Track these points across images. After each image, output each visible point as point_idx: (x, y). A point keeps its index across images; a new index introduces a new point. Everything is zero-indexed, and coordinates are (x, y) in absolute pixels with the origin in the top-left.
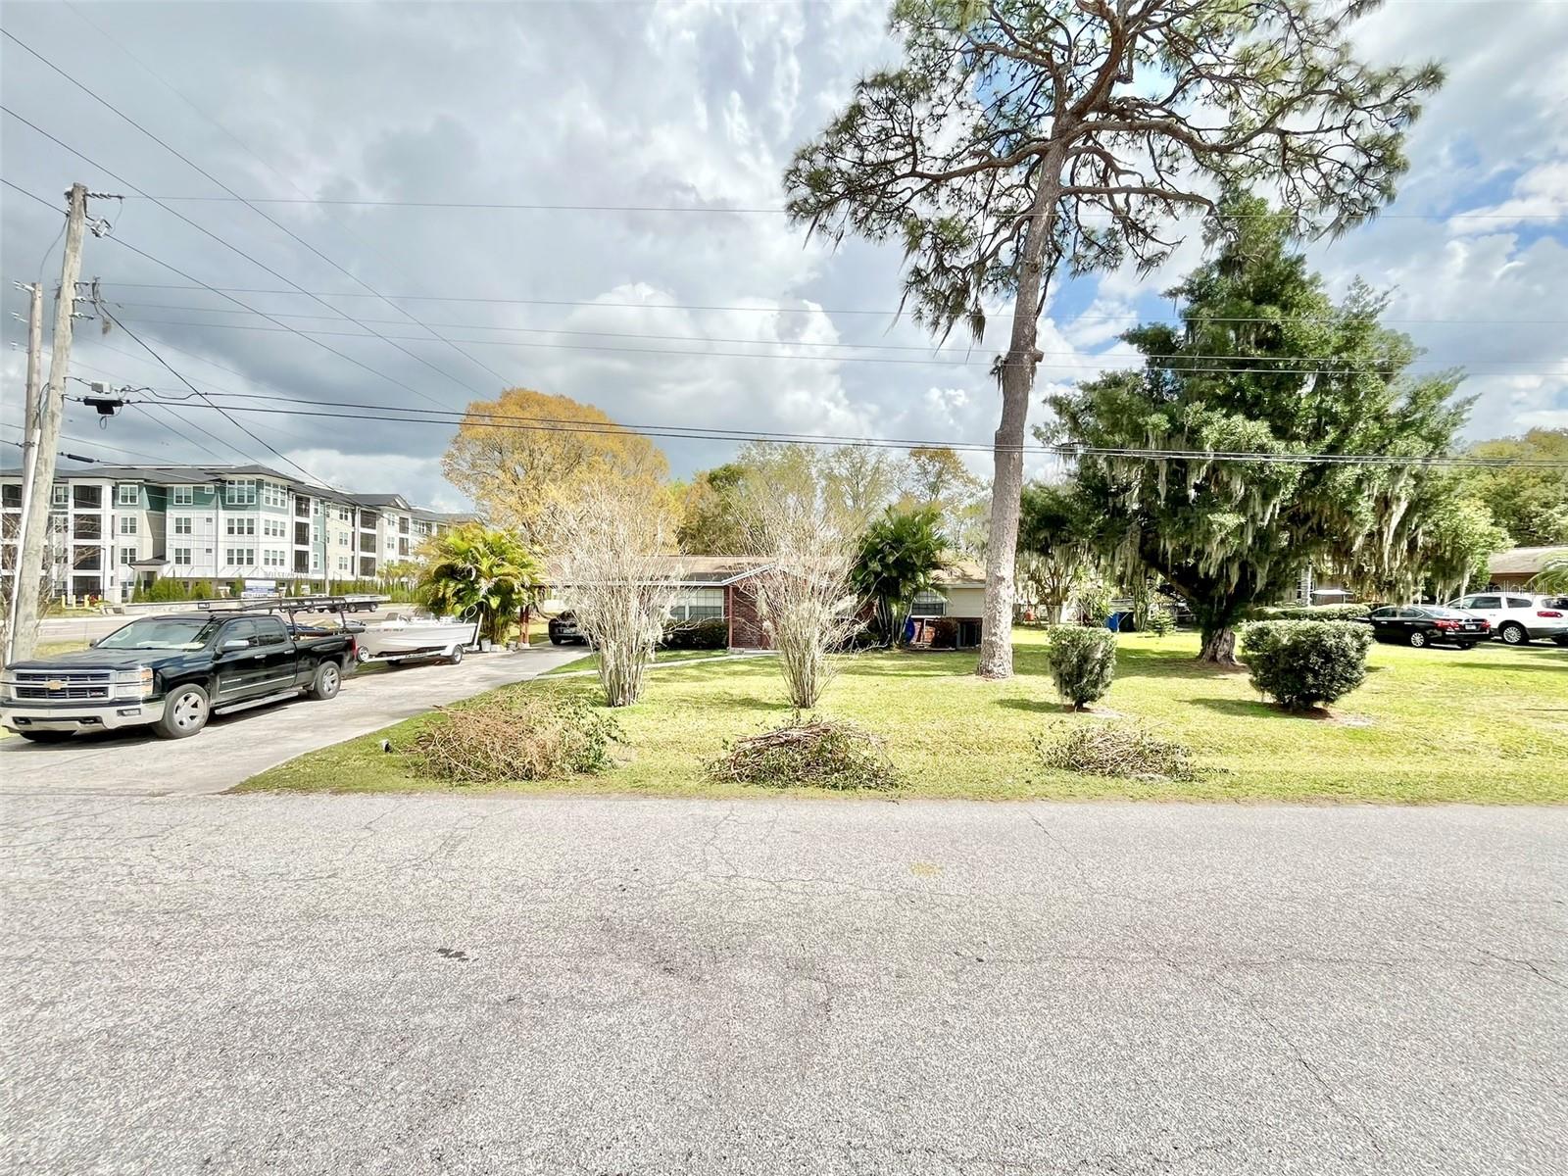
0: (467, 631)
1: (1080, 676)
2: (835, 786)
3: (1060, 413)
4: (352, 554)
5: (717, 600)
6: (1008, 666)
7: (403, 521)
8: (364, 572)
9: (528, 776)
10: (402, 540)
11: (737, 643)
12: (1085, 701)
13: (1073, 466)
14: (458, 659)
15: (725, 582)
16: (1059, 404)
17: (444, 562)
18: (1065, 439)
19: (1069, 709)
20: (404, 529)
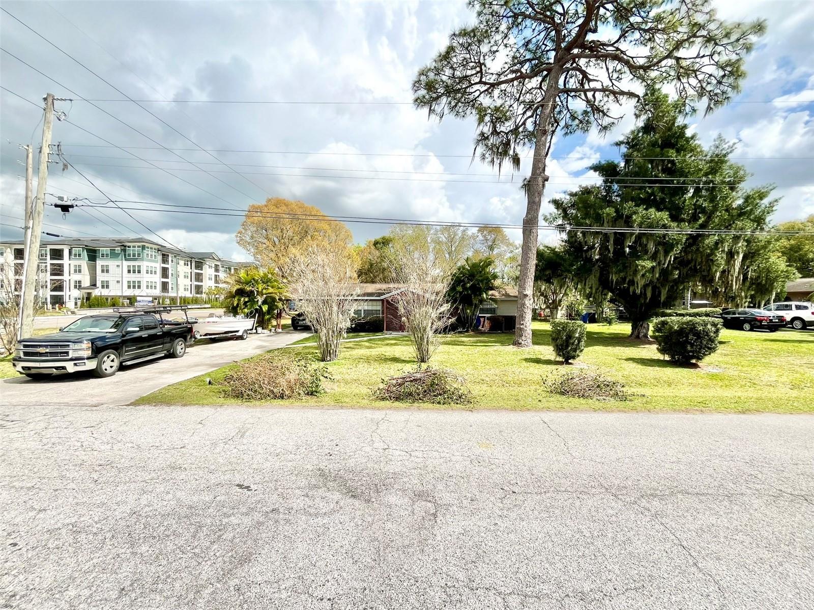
0: (249, 323)
1: (567, 346)
2: (439, 403)
3: (557, 208)
4: (191, 283)
5: (378, 307)
6: (530, 341)
7: (216, 266)
8: (197, 293)
9: (282, 397)
10: (216, 276)
11: (389, 329)
12: (570, 359)
13: (565, 236)
14: (245, 337)
15: (382, 297)
16: (557, 203)
17: (238, 287)
18: (560, 222)
19: (561, 363)
20: (217, 270)
